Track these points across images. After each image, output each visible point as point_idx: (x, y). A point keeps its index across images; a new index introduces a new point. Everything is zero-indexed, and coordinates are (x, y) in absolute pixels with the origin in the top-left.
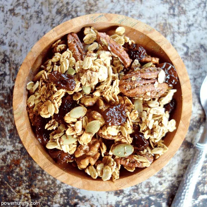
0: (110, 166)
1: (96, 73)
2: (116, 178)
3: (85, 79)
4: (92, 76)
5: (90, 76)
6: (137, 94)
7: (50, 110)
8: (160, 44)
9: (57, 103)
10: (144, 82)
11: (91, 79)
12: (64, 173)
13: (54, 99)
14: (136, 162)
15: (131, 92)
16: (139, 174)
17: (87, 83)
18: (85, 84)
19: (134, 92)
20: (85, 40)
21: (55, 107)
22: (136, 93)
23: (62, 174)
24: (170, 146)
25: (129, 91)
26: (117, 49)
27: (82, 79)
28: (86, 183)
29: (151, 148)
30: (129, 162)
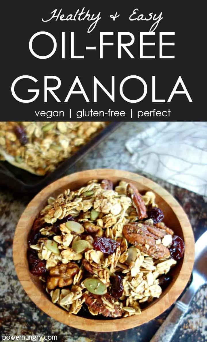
0: (75, 294)
1: (111, 205)
2: (74, 312)
3: (99, 204)
4: (107, 204)
5: (105, 203)
6: (136, 241)
7: (57, 213)
8: (180, 220)
9: (66, 212)
10: (148, 233)
11: (104, 206)
12: (30, 281)
13: (65, 206)
14: (101, 306)
15: (131, 235)
16: (98, 322)
17: (98, 208)
18: (96, 208)
19: (135, 237)
20: (117, 189)
21: (63, 213)
22: (136, 239)
23: (28, 280)
24: (144, 312)
25: (130, 233)
26: (139, 200)
27: (97, 203)
28: (43, 301)
29: (125, 305)
30: (96, 303)
